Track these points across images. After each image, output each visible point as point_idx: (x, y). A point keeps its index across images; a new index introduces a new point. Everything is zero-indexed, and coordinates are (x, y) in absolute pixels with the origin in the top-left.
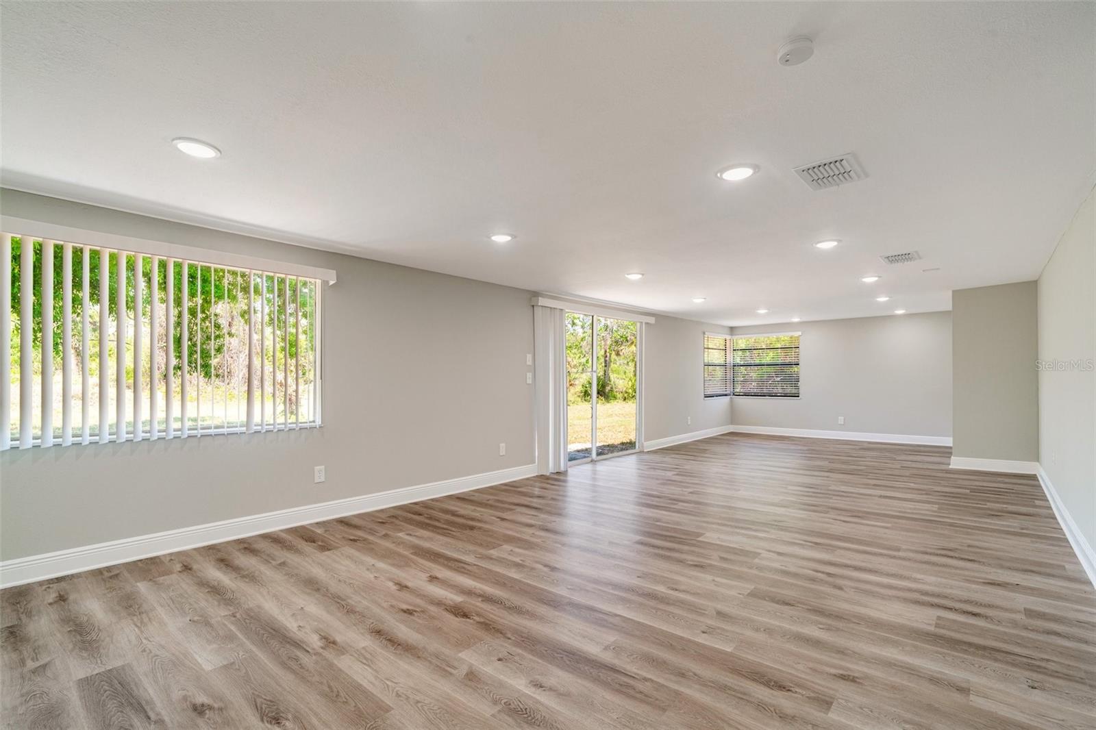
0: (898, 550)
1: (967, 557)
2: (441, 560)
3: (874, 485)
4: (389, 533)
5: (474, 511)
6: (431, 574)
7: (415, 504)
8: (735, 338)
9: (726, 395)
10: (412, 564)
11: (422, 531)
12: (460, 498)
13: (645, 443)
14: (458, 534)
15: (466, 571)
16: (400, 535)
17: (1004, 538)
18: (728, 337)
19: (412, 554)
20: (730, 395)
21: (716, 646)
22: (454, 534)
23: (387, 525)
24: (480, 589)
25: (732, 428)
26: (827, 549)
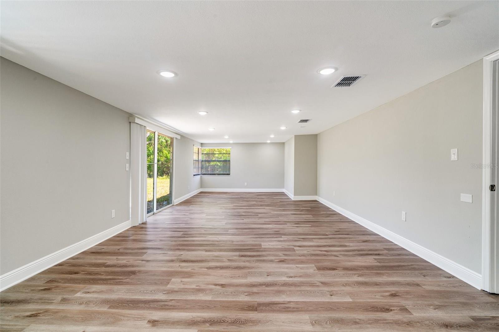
0: (327, 235)
1: (345, 233)
2: (140, 305)
3: (283, 210)
4: (65, 297)
5: (117, 259)
6: (148, 319)
7: (59, 265)
8: (203, 148)
9: (199, 175)
10: (122, 318)
11: (94, 286)
12: (93, 252)
13: (174, 201)
14: (128, 280)
15: (171, 307)
16: (78, 295)
17: (342, 224)
18: (200, 148)
19: (110, 308)
20: (200, 174)
21: (345, 300)
22: (125, 281)
23: (53, 290)
24: (198, 317)
25: (202, 190)
26: (310, 240)
